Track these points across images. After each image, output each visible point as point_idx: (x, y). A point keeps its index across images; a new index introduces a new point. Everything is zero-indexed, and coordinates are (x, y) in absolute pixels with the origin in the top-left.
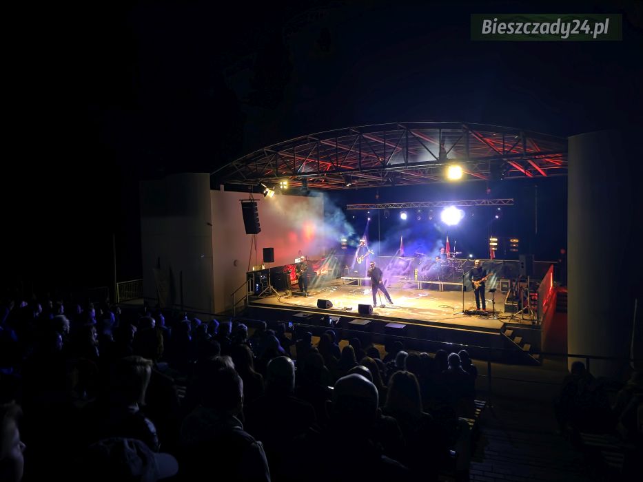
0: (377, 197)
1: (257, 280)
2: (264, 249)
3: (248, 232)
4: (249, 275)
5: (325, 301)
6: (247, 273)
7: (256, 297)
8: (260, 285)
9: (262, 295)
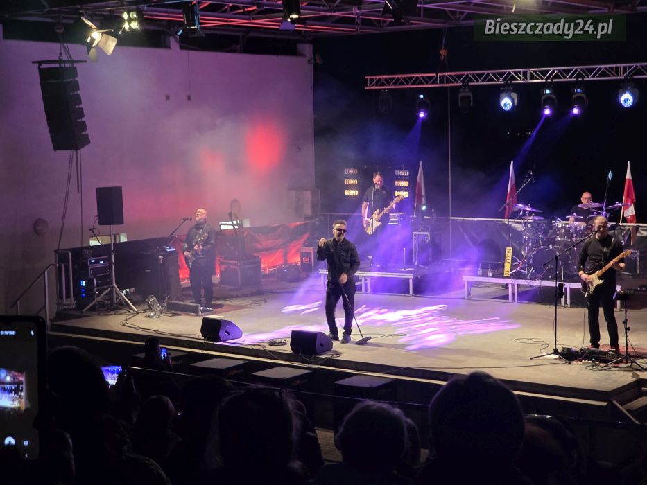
0: (444, 53)
1: (81, 269)
2: (99, 191)
3: (57, 147)
4: (62, 257)
5: (218, 324)
6: (56, 251)
7: (78, 313)
8: (89, 282)
9: (93, 309)
